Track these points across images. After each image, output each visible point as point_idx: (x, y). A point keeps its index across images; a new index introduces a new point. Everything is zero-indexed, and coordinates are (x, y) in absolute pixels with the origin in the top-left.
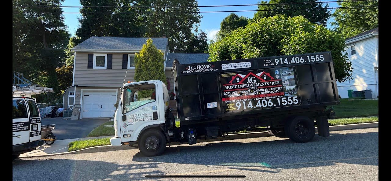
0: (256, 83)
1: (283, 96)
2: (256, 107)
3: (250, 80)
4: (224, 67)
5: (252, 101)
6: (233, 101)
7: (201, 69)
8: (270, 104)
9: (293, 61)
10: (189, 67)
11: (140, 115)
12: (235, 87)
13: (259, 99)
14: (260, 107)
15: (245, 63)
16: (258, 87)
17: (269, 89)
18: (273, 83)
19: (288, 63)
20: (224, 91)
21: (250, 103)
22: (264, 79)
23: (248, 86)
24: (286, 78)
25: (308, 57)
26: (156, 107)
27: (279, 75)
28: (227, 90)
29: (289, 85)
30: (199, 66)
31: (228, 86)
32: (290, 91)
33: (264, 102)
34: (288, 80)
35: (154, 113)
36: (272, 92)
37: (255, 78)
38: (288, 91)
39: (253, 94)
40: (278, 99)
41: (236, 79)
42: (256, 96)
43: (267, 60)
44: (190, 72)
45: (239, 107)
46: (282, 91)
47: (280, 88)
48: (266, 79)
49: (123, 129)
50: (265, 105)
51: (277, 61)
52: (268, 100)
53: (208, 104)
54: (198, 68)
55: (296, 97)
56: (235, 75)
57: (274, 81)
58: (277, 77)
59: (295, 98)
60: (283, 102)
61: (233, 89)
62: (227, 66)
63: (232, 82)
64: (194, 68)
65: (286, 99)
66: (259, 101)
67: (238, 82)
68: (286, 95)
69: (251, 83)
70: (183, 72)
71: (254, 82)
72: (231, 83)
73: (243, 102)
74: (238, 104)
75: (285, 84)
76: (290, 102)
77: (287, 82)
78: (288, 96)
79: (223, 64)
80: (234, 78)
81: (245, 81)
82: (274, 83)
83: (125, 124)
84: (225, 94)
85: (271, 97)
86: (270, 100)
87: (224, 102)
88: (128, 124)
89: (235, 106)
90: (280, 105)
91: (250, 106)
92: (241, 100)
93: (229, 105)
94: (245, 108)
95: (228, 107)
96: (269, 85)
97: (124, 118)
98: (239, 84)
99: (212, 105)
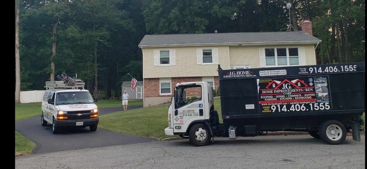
0: (291, 89)
1: (316, 102)
2: (290, 110)
3: (285, 86)
4: (262, 73)
5: (286, 105)
6: (269, 104)
7: (241, 75)
8: (303, 108)
9: (327, 70)
10: (230, 72)
11: (189, 111)
12: (271, 92)
13: (292, 103)
14: (294, 111)
15: (281, 70)
16: (292, 92)
17: (303, 95)
18: (306, 90)
19: (322, 72)
20: (261, 95)
21: (285, 106)
22: (299, 86)
23: (283, 91)
24: (319, 85)
25: (342, 67)
26: (202, 105)
27: (313, 82)
28: (264, 94)
29: (322, 92)
30: (239, 72)
31: (265, 90)
32: (322, 98)
33: (298, 106)
35: (200, 110)
36: (305, 98)
37: (290, 84)
38: (320, 98)
39: (287, 98)
40: (311, 104)
41: (272, 85)
42: (290, 101)
43: (302, 69)
44: (231, 76)
45: (274, 110)
46: (315, 97)
47: (313, 95)
48: (300, 86)
49: (175, 122)
50: (298, 109)
51: (311, 70)
52: (301, 105)
53: (246, 105)
54: (238, 74)
56: (272, 81)
57: (307, 87)
58: (311, 84)
59: (327, 104)
60: (315, 107)
61: (269, 93)
62: (264, 73)
63: (269, 87)
64: (235, 74)
65: (319, 105)
66: (293, 106)
67: (274, 88)
68: (318, 101)
69: (286, 89)
70: (224, 76)
71: (288, 88)
72: (267, 89)
73: (278, 106)
74: (274, 108)
75: (318, 91)
76: (322, 107)
77: (320, 89)
78: (321, 102)
79: (260, 71)
80: (270, 84)
81: (281, 87)
82: (308, 90)
83: (177, 118)
84: (261, 97)
85: (304, 103)
86: (303, 105)
87: (261, 105)
88: (179, 118)
89: (270, 109)
90: (312, 109)
91: (285, 109)
92: (276, 104)
93: (265, 107)
94: (279, 111)
95: (264, 109)
96: (303, 92)
97: (176, 113)
98: (275, 89)
99: (250, 107)
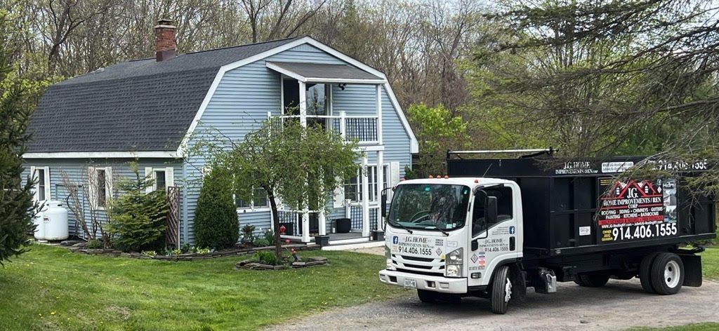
0: (637, 198)
1: (664, 221)
2: (634, 237)
4: (605, 167)
5: (630, 227)
6: (611, 226)
7: (578, 169)
8: (648, 233)
10: (565, 164)
11: (495, 241)
12: (614, 203)
13: (637, 224)
14: (638, 237)
15: (627, 163)
16: (639, 204)
17: (650, 209)
18: (654, 201)
19: (672, 169)
20: (602, 208)
21: (628, 229)
22: (646, 192)
23: (627, 202)
24: (668, 192)
26: (514, 229)
27: (661, 186)
28: (605, 206)
29: (670, 205)
30: (577, 163)
31: (607, 200)
32: (670, 215)
33: (643, 229)
34: (669, 198)
35: (511, 238)
36: (652, 214)
37: (636, 189)
38: (668, 214)
39: (632, 215)
40: (657, 226)
41: (615, 190)
42: (636, 220)
44: (566, 171)
45: (616, 235)
46: (662, 214)
47: (660, 209)
49: (472, 264)
50: (643, 234)
52: (646, 226)
53: (580, 228)
54: (575, 167)
55: (675, 224)
56: (616, 183)
57: (655, 196)
58: (659, 190)
59: (674, 226)
60: (661, 231)
61: (612, 206)
62: (607, 167)
63: (612, 194)
64: (571, 166)
65: (665, 227)
66: (638, 227)
67: (618, 195)
68: (666, 220)
69: (632, 198)
70: (557, 171)
71: (634, 195)
72: (610, 196)
73: (621, 229)
74: (616, 232)
75: (667, 203)
76: (668, 231)
77: (669, 200)
78: (667, 222)
79: (603, 164)
80: (613, 187)
81: (625, 195)
83: (475, 255)
84: (602, 213)
85: (650, 223)
86: (649, 226)
87: (601, 226)
88: (479, 255)
89: (612, 235)
90: (658, 235)
91: (628, 236)
92: (619, 225)
93: (606, 232)
94: (622, 238)
95: (604, 235)
96: (650, 203)
97: (475, 246)
98: (619, 197)
99: (585, 231)
